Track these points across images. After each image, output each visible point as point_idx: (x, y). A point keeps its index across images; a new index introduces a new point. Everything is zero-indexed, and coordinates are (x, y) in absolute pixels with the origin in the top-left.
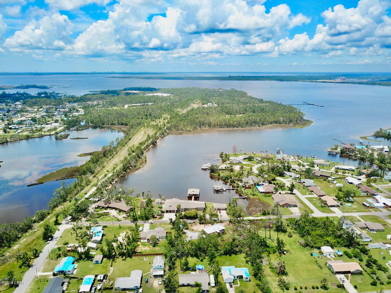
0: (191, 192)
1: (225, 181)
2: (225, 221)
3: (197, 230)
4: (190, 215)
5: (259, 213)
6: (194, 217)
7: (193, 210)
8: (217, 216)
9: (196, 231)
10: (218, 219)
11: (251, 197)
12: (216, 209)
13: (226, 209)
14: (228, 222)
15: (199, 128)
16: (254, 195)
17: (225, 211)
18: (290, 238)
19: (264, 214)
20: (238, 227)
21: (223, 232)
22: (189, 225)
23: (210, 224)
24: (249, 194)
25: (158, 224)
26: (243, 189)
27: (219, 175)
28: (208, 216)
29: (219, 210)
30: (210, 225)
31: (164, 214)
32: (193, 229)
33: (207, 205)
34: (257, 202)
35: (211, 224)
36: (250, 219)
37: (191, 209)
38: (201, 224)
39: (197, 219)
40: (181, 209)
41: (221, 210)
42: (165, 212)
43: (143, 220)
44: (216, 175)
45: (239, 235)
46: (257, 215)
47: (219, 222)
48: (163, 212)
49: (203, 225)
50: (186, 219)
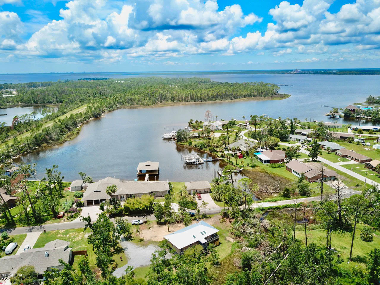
0: (142, 166)
1: (201, 150)
2: (213, 214)
3: (152, 239)
4: (137, 206)
5: (275, 195)
6: (146, 211)
7: (143, 197)
8: (195, 205)
9: (150, 242)
10: (199, 211)
11: (250, 170)
12: (192, 192)
13: (211, 192)
14: (220, 217)
15: (160, 103)
16: (253, 166)
17: (208, 195)
18: (369, 243)
19: (286, 196)
20: (244, 225)
21: (214, 239)
22: (133, 230)
23: (181, 222)
24: (245, 164)
25: (61, 231)
26: (233, 160)
27: (190, 144)
28: (175, 207)
29: (198, 193)
30: (182, 225)
31: (82, 208)
32: (141, 237)
33: (172, 185)
34: (264, 176)
35: (184, 223)
36: (263, 206)
37: (139, 195)
38: (160, 224)
39: (153, 215)
40: (119, 197)
41: (200, 193)
42: (86, 204)
43: (29, 225)
44: (186, 144)
45: (251, 246)
46: (273, 197)
47: (201, 217)
48: (80, 205)
49: (165, 227)
50: (129, 215)
